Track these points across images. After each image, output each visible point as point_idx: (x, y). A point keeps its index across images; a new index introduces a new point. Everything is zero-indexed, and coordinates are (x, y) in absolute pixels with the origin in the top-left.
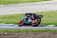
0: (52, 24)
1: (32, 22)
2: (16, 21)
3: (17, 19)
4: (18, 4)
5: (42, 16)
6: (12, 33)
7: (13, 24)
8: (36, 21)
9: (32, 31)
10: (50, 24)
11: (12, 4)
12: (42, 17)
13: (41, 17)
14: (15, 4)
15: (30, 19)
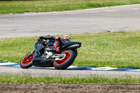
0: (109, 64)
1: (55, 58)
2: (19, 54)
3: (23, 51)
4: (26, 14)
5: (80, 44)
6: (10, 83)
7: (13, 61)
8: (65, 55)
9: (59, 80)
10: (103, 64)
11: (11, 14)
12: (80, 46)
13: (77, 47)
14: (18, 14)
15: (48, 51)
